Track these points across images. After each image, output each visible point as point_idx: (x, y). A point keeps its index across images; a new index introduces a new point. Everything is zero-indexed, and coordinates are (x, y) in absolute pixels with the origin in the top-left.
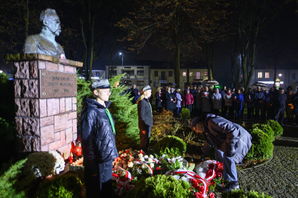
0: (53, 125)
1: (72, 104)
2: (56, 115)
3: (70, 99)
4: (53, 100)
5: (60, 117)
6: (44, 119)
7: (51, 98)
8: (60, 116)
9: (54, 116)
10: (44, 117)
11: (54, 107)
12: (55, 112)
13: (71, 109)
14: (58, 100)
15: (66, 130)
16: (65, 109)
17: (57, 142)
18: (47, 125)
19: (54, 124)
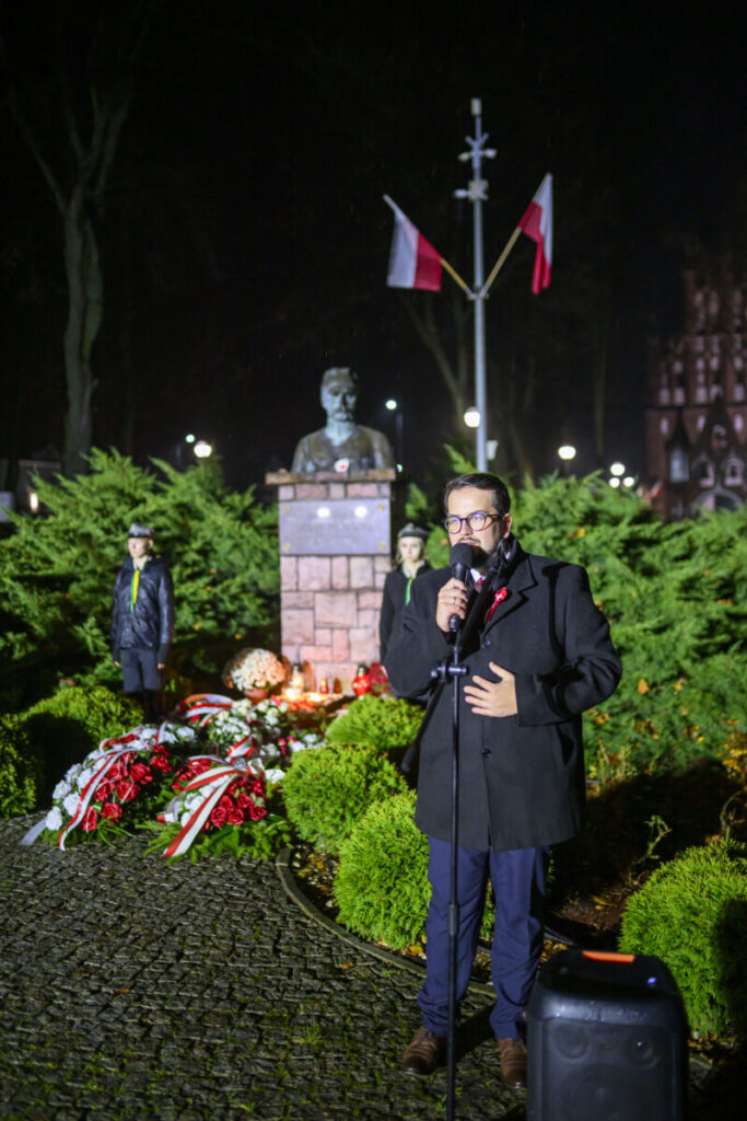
0: (311, 612)
1: (374, 573)
2: (322, 591)
3: (364, 561)
4: (313, 561)
5: (329, 598)
6: (289, 595)
7: (309, 555)
8: (332, 596)
9: (315, 592)
10: (290, 591)
11: (315, 574)
12: (315, 585)
13: (371, 584)
14: (326, 562)
15: (352, 632)
16: (349, 582)
17: (323, 648)
18: (296, 607)
19: (313, 609)
